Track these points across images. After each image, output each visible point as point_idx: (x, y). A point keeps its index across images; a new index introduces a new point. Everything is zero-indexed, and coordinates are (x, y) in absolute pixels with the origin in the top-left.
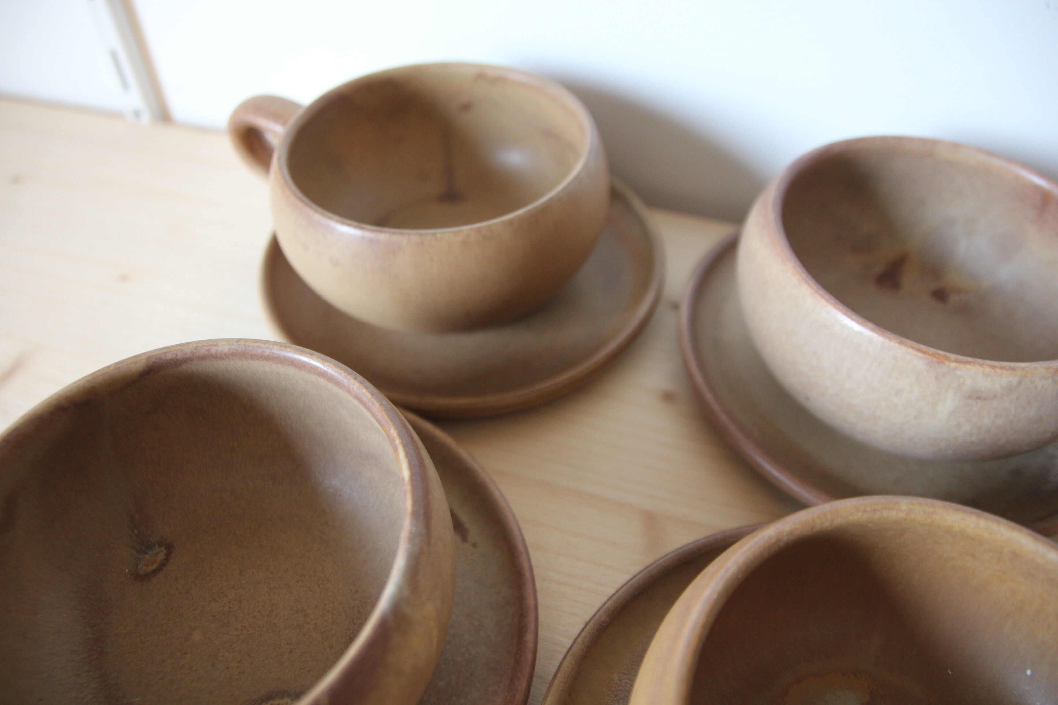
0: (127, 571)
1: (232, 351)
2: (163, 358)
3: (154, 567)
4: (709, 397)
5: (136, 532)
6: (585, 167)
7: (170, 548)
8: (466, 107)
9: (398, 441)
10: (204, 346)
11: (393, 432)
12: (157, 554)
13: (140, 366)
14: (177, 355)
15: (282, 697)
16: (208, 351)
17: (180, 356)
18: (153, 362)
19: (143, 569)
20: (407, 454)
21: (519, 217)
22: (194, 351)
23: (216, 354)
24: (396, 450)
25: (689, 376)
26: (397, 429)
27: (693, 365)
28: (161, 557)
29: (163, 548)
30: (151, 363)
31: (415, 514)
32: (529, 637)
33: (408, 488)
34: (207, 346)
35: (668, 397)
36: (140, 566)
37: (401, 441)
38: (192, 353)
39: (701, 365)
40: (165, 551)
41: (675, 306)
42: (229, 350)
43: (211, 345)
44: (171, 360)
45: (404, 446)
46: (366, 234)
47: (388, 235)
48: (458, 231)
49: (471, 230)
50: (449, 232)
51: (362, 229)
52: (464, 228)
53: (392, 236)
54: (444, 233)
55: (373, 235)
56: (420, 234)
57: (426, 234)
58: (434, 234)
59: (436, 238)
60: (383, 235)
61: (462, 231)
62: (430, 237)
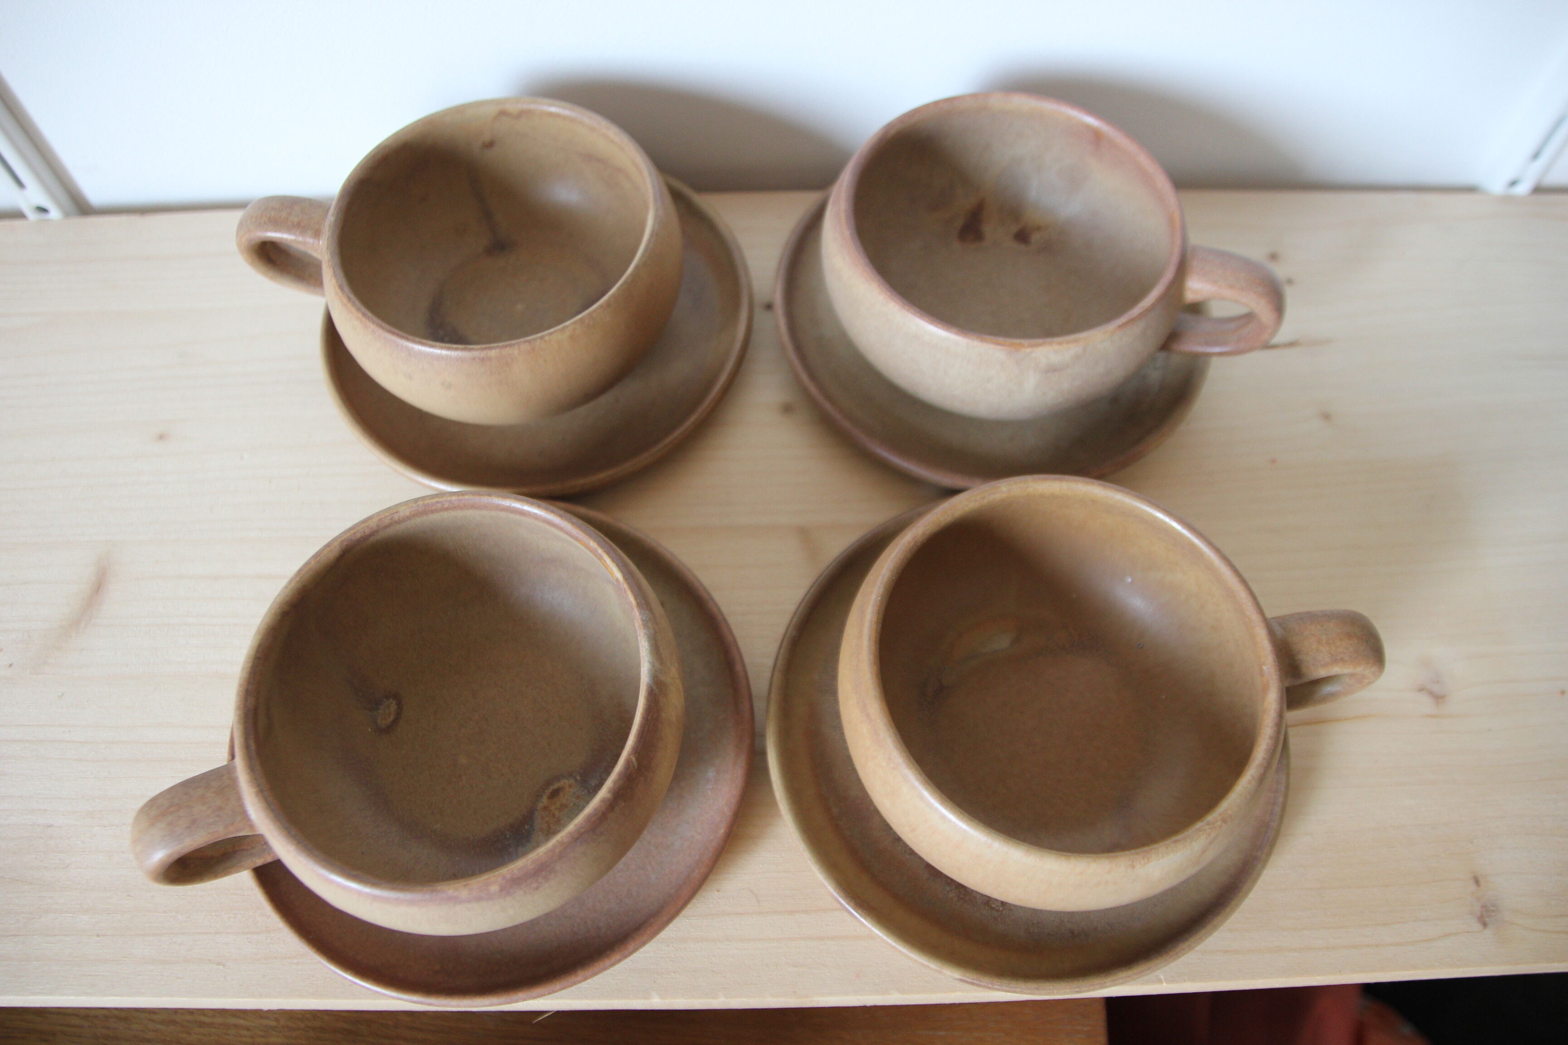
0: (370, 730)
1: (413, 513)
2: (354, 539)
3: (392, 718)
4: (828, 406)
5: (360, 694)
6: (656, 217)
7: (397, 697)
8: (490, 145)
9: (600, 551)
10: (387, 516)
11: (593, 544)
12: (389, 706)
13: (335, 551)
14: (365, 532)
15: (559, 780)
16: (392, 519)
17: (367, 532)
18: (346, 546)
19: (383, 722)
20: (613, 560)
21: (613, 295)
22: (379, 523)
23: (399, 519)
24: (600, 558)
25: (805, 391)
26: (594, 540)
27: (805, 377)
28: (393, 707)
29: (391, 700)
30: (344, 546)
31: (639, 605)
32: (738, 667)
33: (626, 586)
34: (389, 515)
35: (787, 409)
36: (379, 722)
37: (603, 550)
38: (378, 526)
39: (813, 377)
40: (394, 702)
41: (769, 307)
42: (410, 513)
43: (393, 514)
44: (361, 537)
45: (608, 553)
46: (476, 354)
47: (498, 350)
48: (564, 328)
49: (575, 323)
50: (555, 331)
51: (470, 350)
52: (568, 323)
53: (502, 350)
54: (551, 334)
55: (483, 354)
56: (528, 341)
57: (534, 339)
58: (542, 338)
59: (545, 341)
60: (493, 351)
61: (567, 327)
62: (539, 341)
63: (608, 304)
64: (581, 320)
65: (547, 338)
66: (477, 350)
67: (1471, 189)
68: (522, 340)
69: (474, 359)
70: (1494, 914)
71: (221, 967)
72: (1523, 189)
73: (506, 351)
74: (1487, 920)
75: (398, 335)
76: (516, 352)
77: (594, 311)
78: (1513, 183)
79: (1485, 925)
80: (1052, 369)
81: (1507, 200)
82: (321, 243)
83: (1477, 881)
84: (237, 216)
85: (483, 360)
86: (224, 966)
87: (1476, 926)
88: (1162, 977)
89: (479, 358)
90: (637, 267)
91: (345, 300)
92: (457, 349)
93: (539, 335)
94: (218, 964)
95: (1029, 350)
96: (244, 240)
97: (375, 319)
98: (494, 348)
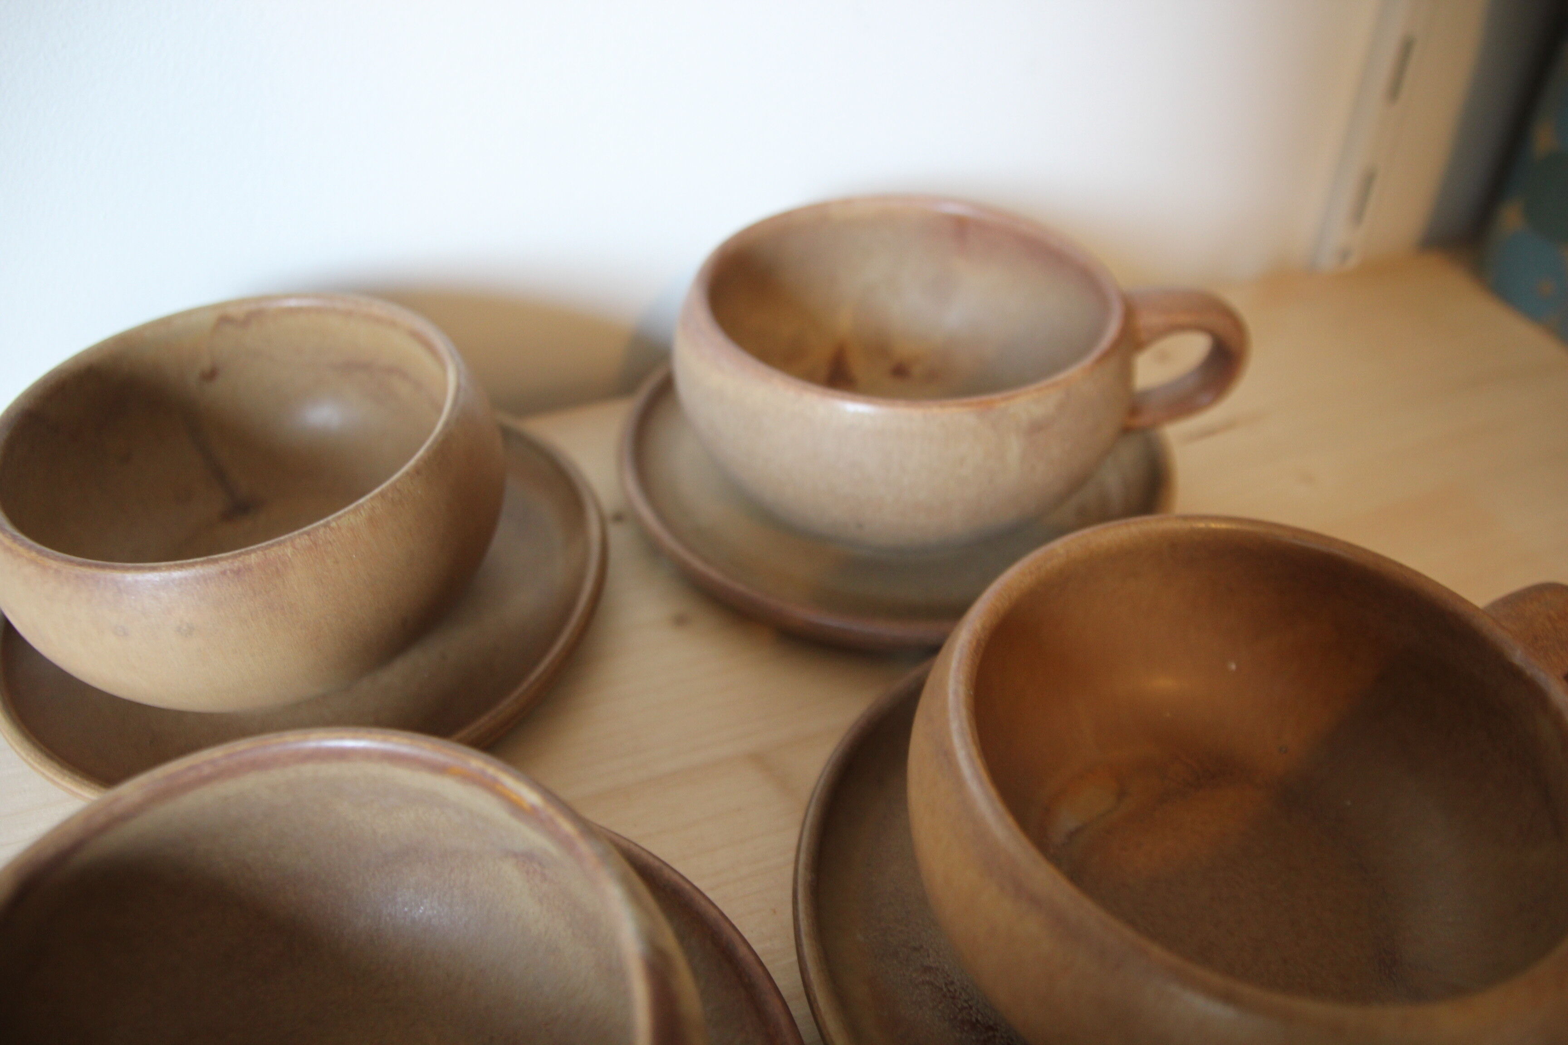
8: (211, 374)
46: (225, 565)
47: (260, 553)
48: (357, 509)
49: (372, 499)
50: (345, 513)
51: (216, 561)
52: (361, 501)
53: (267, 552)
54: (339, 517)
55: (237, 564)
56: (308, 533)
57: (317, 529)
58: (326, 525)
59: (332, 529)
60: (253, 556)
61: (362, 505)
62: (321, 531)
63: (417, 471)
66: (227, 558)
68: (296, 533)
69: (224, 573)
73: (273, 553)
75: (97, 566)
76: (289, 551)
77: (398, 480)
80: (1036, 428)
85: (238, 572)
89: (232, 571)
92: (193, 565)
93: (322, 522)
95: (1003, 405)
98: (254, 551)
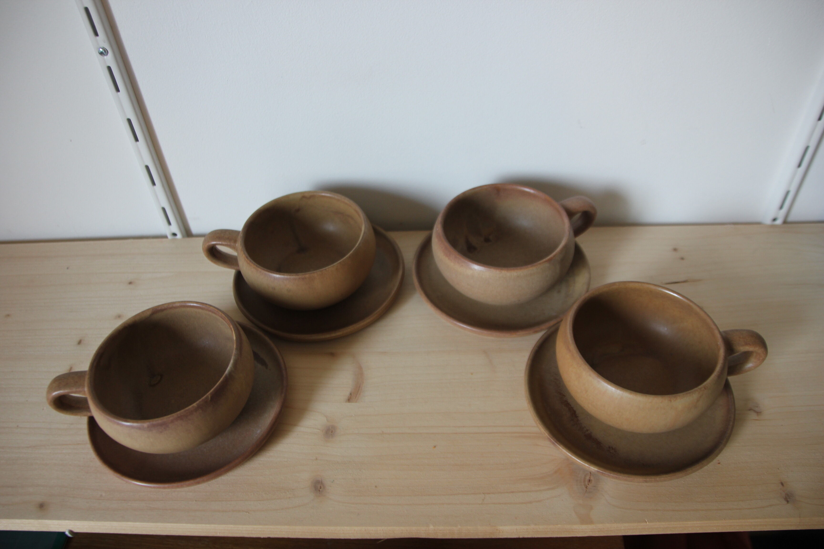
0: (147, 384)
3: (157, 382)
8: (298, 210)
12: (157, 378)
19: (153, 383)
28: (159, 379)
40: (160, 377)
49: (337, 264)
51: (298, 275)
53: (310, 275)
54: (328, 268)
55: (303, 276)
56: (321, 271)
58: (326, 269)
61: (335, 265)
63: (350, 257)
64: (340, 263)
65: (327, 270)
66: (301, 275)
67: (759, 223)
69: (300, 278)
70: (791, 497)
71: (248, 513)
72: (779, 222)
73: (312, 275)
74: (788, 499)
75: (270, 272)
76: (316, 275)
77: (345, 259)
78: (775, 220)
79: (788, 502)
81: (772, 226)
82: (237, 245)
83: (782, 484)
84: (202, 239)
85: (302, 280)
86: (249, 513)
87: (784, 502)
88: (646, 520)
90: (359, 244)
91: (249, 262)
92: (293, 275)
93: (324, 269)
94: (246, 512)
96: (206, 246)
97: (261, 267)
98: (307, 274)
